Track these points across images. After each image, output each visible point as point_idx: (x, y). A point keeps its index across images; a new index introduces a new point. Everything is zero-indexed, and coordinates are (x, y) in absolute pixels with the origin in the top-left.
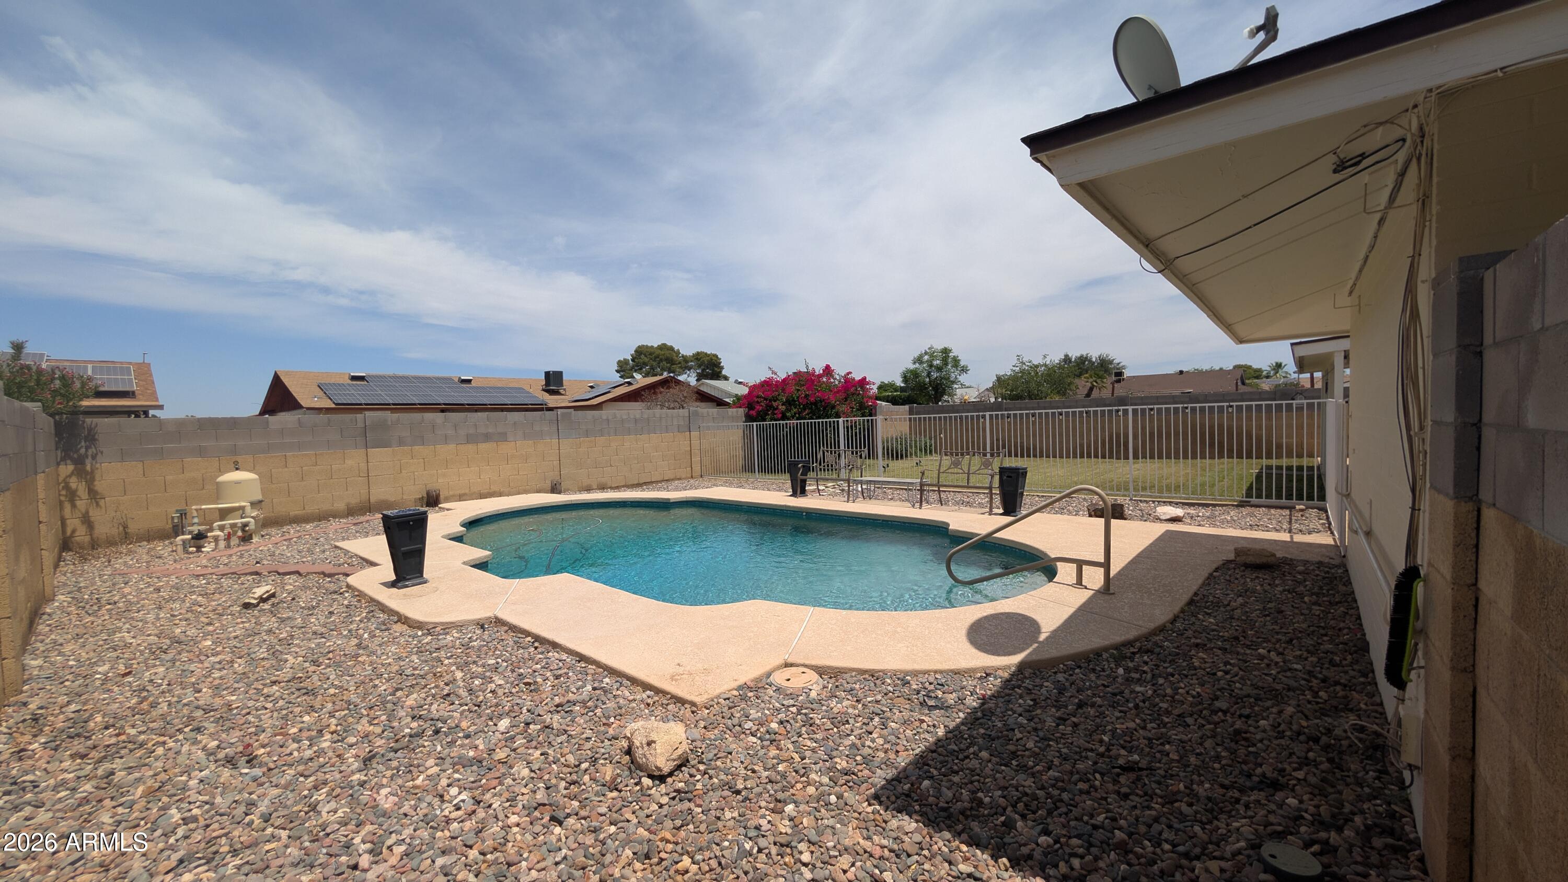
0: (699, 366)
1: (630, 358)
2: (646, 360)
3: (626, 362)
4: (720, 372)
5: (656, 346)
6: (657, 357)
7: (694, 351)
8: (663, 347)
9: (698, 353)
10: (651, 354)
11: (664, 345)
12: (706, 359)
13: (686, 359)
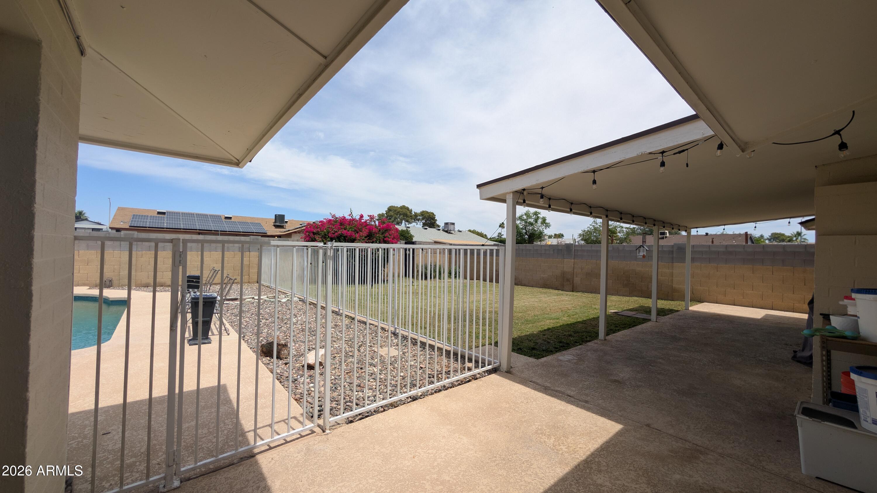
0: (423, 219)
1: (385, 213)
2: (392, 214)
3: (383, 215)
4: (435, 223)
5: (399, 206)
6: (399, 212)
7: (421, 210)
8: (403, 207)
9: (423, 212)
10: (395, 211)
11: (404, 206)
12: (427, 215)
13: (416, 215)
